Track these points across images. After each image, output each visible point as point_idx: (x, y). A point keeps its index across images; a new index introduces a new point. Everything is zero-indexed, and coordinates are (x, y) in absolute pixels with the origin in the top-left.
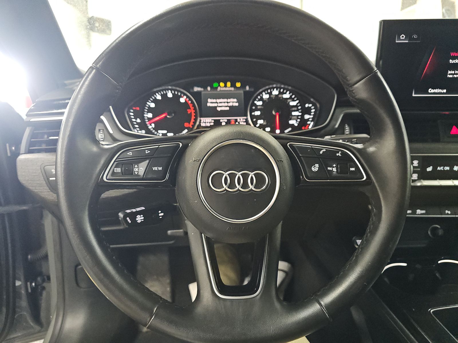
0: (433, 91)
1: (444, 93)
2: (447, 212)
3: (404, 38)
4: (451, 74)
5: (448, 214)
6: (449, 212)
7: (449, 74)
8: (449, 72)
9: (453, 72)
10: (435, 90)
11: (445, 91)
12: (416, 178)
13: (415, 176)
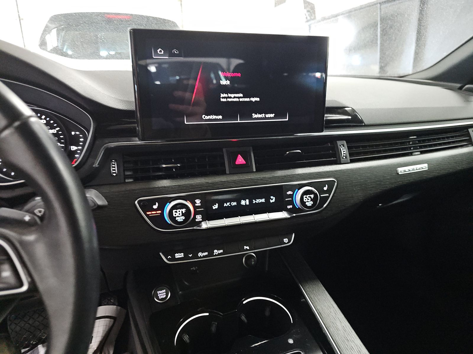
0: (207, 117)
1: (219, 120)
2: (245, 247)
3: (162, 53)
4: (224, 98)
5: (247, 250)
6: (248, 248)
7: (223, 98)
8: (222, 95)
9: (226, 95)
10: (209, 116)
11: (220, 117)
12: (201, 220)
13: (199, 218)
